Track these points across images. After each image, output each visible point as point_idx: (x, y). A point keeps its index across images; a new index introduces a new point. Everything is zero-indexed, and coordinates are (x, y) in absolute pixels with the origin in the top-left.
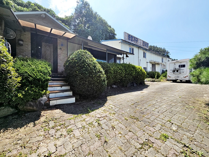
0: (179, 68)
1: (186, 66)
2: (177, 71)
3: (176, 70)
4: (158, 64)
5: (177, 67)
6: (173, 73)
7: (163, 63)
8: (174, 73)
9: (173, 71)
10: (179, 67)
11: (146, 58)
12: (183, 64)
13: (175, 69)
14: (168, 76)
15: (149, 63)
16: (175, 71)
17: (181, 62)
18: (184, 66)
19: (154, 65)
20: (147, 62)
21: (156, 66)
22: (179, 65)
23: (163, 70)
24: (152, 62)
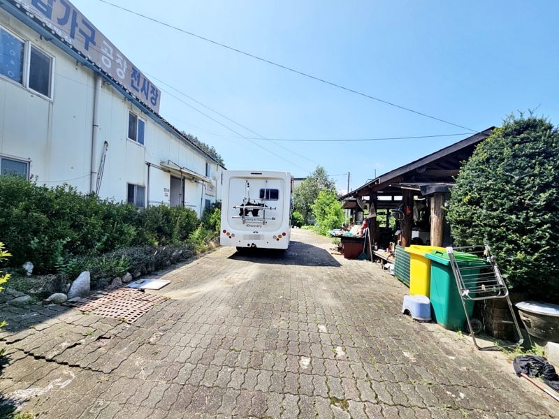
0: (259, 201)
1: (280, 195)
2: (255, 213)
3: (251, 208)
4: (194, 179)
5: (255, 198)
6: (240, 219)
7: (207, 179)
8: (244, 222)
9: (241, 210)
10: (262, 196)
11: (141, 141)
12: (271, 186)
13: (249, 204)
14: (225, 231)
15: (157, 167)
16: (247, 211)
17: (266, 179)
18: (274, 194)
19: (178, 180)
20: (149, 165)
21: (188, 184)
22: (262, 191)
23: (208, 202)
24: (171, 166)
